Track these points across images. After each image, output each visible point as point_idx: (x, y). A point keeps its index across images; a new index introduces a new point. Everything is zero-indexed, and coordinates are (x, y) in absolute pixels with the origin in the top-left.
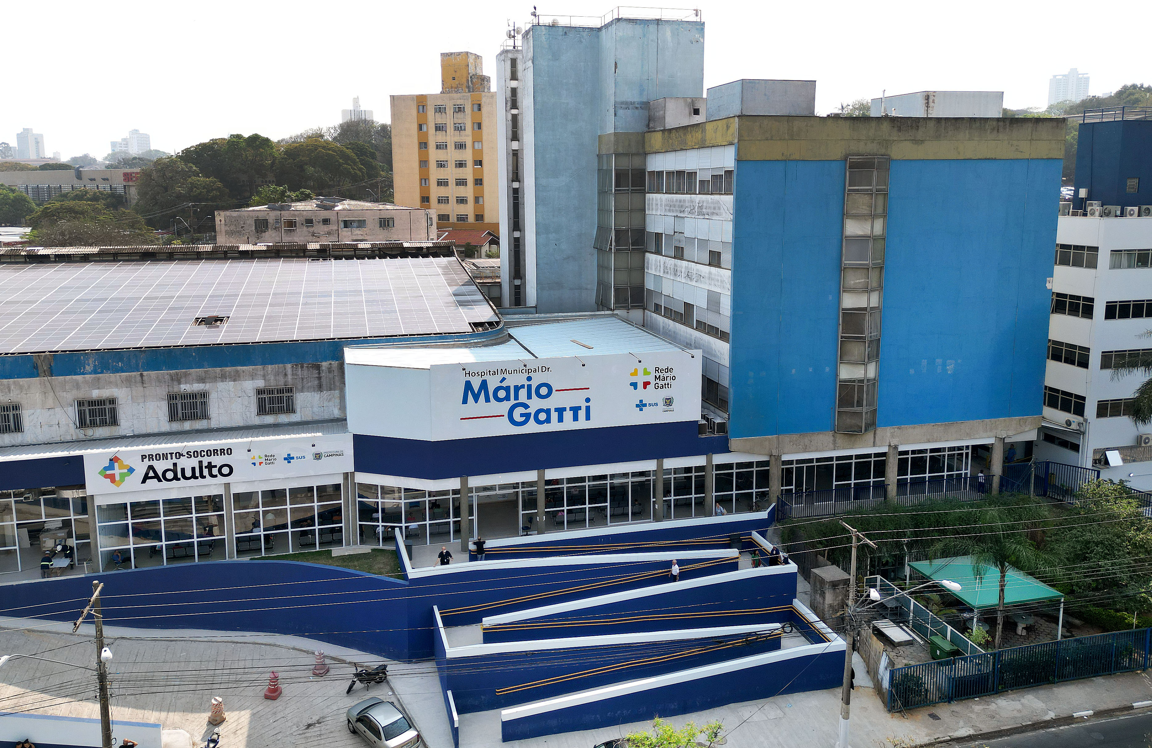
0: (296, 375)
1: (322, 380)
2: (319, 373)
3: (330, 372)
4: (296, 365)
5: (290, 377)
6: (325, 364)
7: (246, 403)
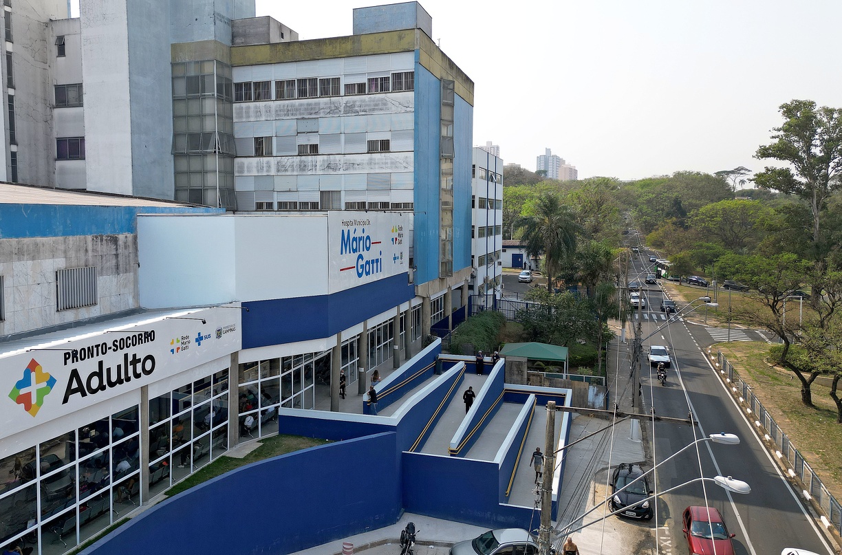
0: (97, 251)
1: (119, 259)
2: (117, 250)
3: (126, 247)
4: (96, 237)
5: (90, 253)
6: (121, 237)
7: (45, 293)
